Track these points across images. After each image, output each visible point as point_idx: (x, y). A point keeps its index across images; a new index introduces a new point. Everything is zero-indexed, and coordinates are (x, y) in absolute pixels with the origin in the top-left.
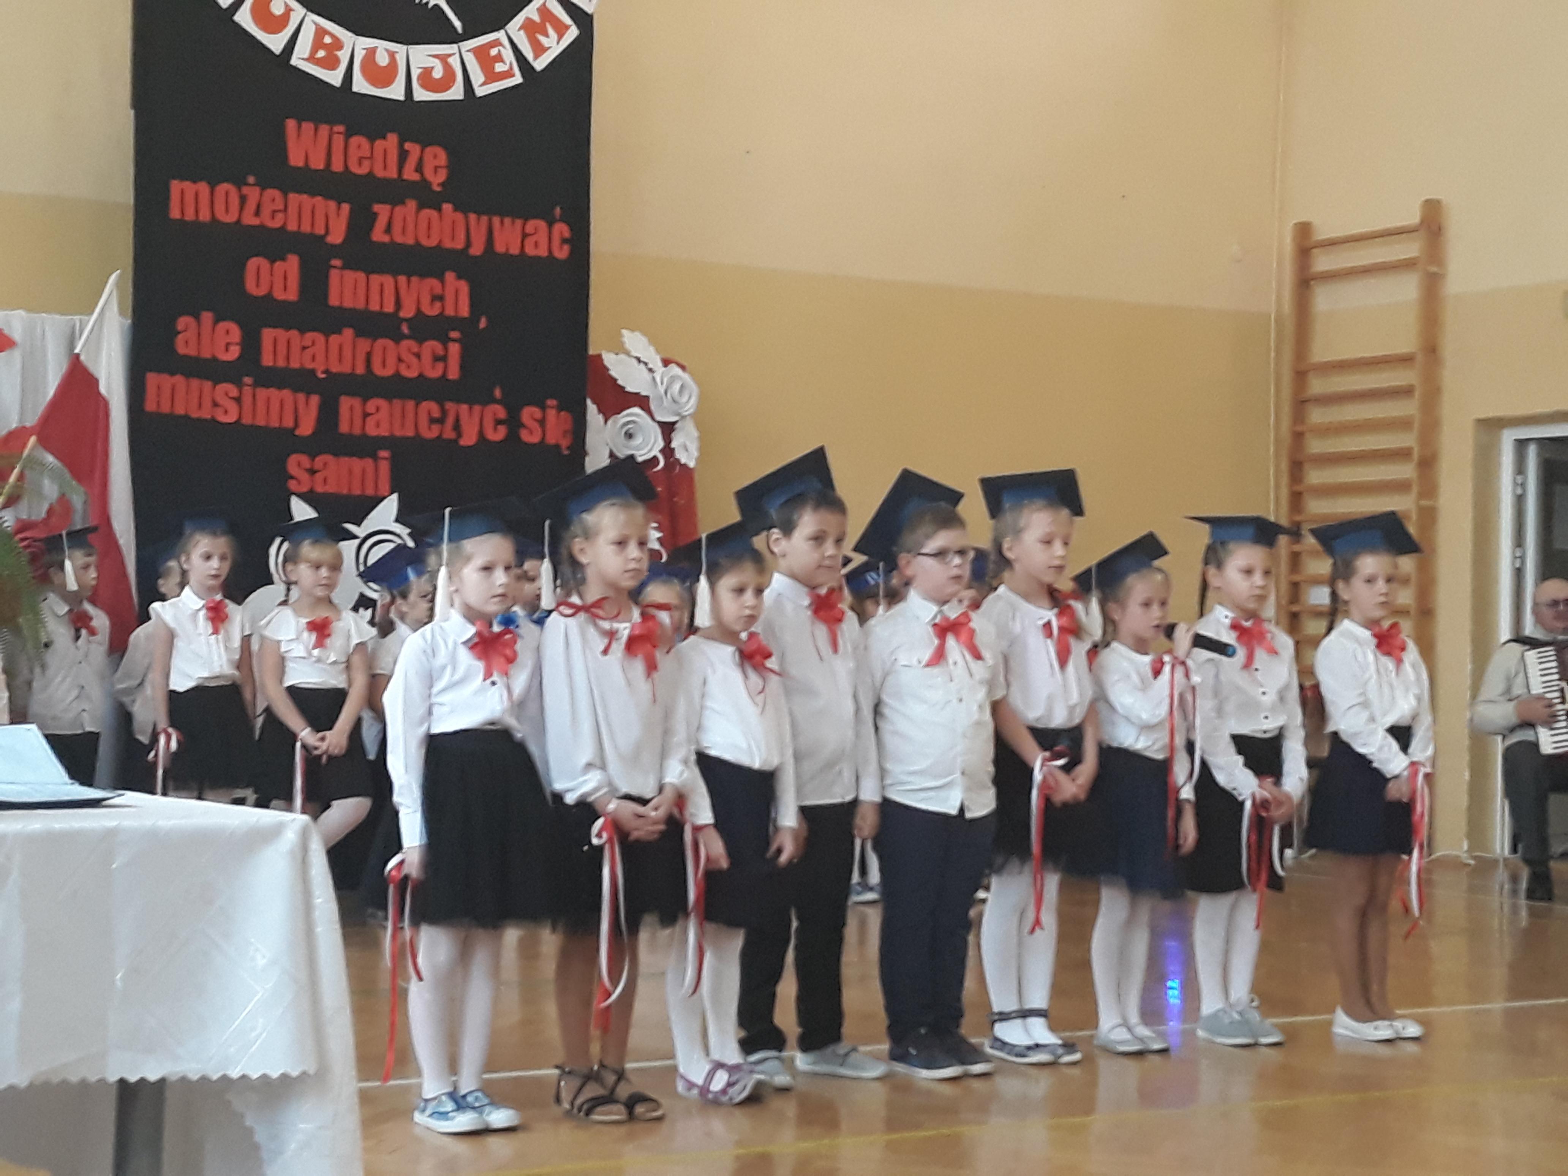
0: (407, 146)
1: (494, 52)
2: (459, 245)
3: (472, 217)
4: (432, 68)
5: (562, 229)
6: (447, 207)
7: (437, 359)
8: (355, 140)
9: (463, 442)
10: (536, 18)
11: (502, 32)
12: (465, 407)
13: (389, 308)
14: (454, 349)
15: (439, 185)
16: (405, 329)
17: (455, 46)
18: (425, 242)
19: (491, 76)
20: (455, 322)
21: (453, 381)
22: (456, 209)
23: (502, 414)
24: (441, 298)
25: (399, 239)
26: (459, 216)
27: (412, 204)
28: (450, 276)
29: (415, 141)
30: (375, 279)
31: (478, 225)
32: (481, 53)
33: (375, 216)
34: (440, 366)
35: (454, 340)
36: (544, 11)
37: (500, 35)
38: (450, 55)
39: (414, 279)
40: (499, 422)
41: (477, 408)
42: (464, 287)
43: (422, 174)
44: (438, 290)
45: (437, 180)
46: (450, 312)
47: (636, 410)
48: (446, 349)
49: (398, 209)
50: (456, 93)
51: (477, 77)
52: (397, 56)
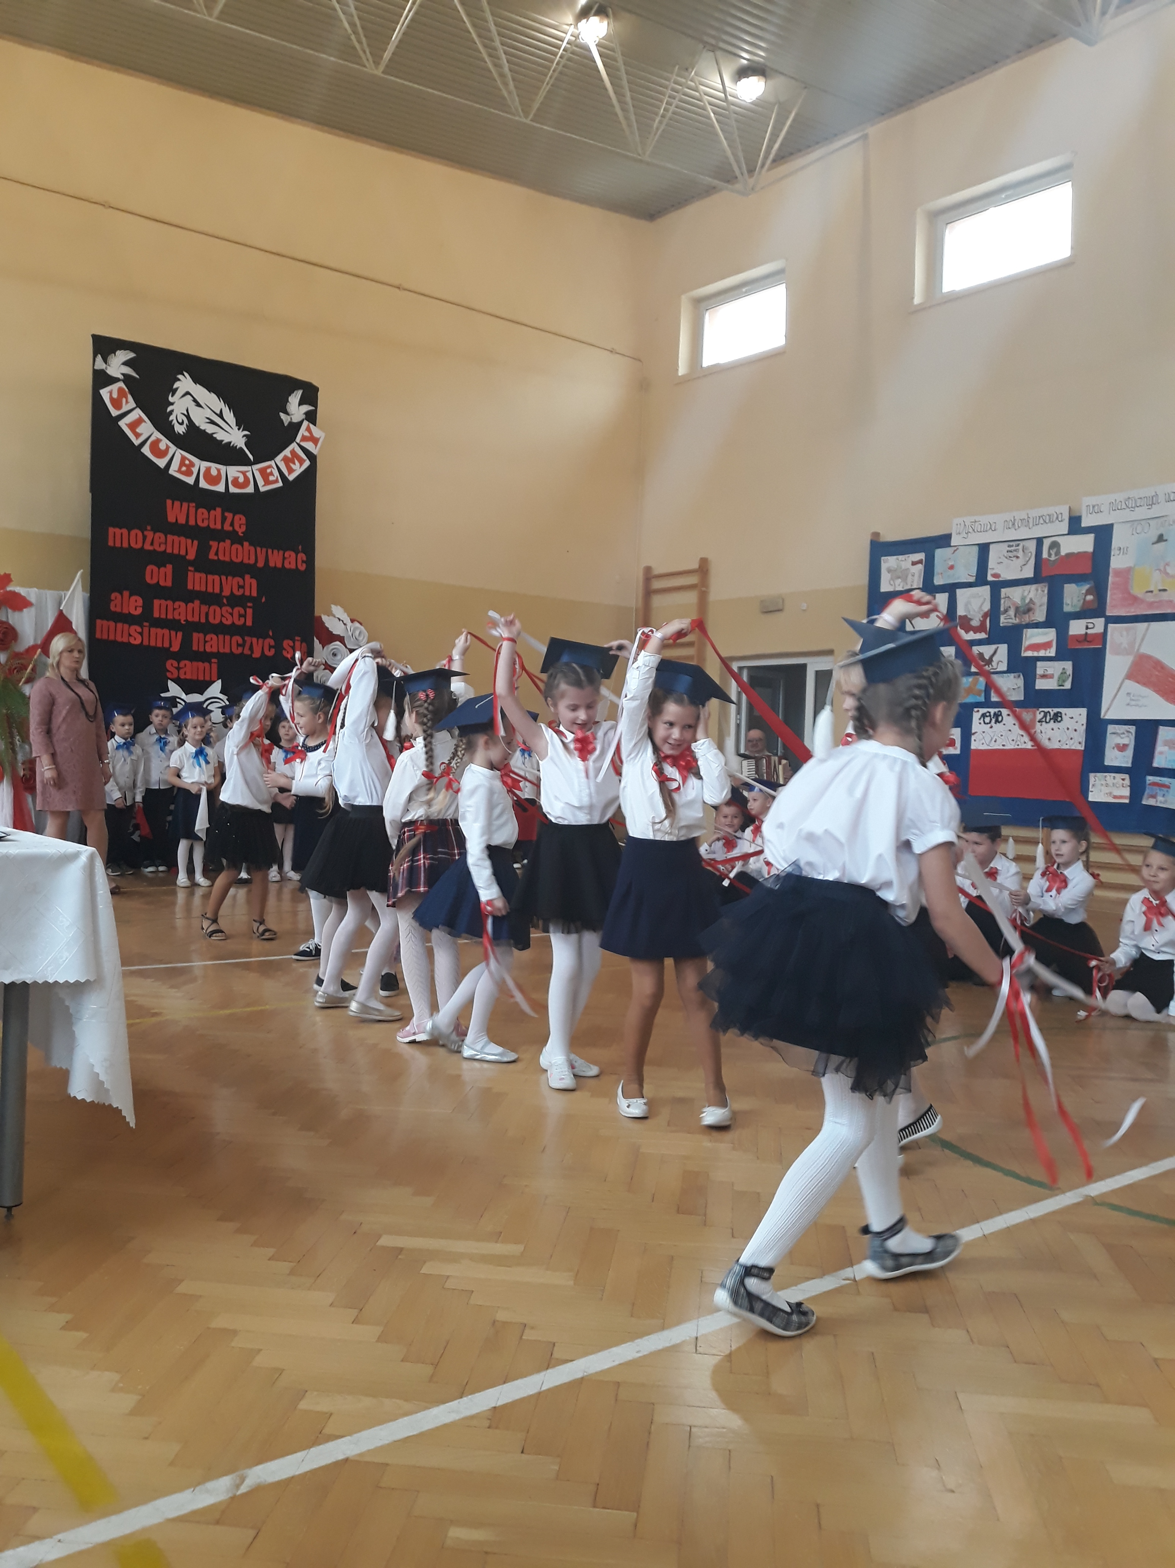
0: (226, 514)
1: (269, 471)
2: (252, 561)
3: (259, 549)
4: (239, 477)
5: (302, 556)
6: (246, 544)
7: (240, 616)
8: (201, 510)
9: (254, 656)
10: (290, 456)
11: (273, 461)
12: (254, 640)
13: (217, 590)
14: (250, 611)
15: (242, 533)
16: (225, 601)
17: (250, 467)
18: (234, 559)
19: (267, 482)
20: (250, 598)
21: (248, 627)
22: (251, 544)
23: (272, 643)
24: (243, 587)
25: (221, 558)
26: (252, 549)
27: (228, 542)
28: (247, 577)
29: (229, 511)
30: (210, 577)
31: (261, 553)
32: (263, 472)
33: (210, 547)
34: (242, 619)
35: (250, 607)
36: (293, 452)
37: (272, 463)
38: (248, 471)
39: (230, 578)
40: (270, 647)
41: (261, 641)
42: (254, 582)
43: (233, 528)
44: (241, 583)
45: (241, 530)
46: (247, 593)
47: (338, 643)
48: (246, 612)
49: (222, 544)
50: (250, 489)
51: (260, 482)
52: (221, 471)
